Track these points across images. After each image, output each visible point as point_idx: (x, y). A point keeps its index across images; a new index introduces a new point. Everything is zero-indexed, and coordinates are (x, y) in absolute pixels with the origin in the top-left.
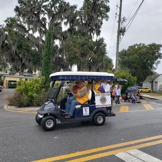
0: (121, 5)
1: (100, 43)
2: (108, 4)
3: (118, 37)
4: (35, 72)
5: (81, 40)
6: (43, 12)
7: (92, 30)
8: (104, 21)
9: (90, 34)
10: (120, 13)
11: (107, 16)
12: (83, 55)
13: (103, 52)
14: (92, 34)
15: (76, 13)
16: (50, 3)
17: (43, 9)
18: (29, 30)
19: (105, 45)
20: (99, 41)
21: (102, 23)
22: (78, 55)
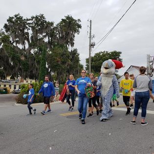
0: (91, 25)
1: (74, 53)
2: (80, 23)
3: (90, 49)
4: (17, 78)
5: (60, 51)
6: (27, 27)
7: (67, 43)
8: (76, 35)
9: (66, 45)
10: (90, 32)
11: (78, 31)
12: (64, 63)
13: (78, 60)
14: (68, 46)
15: (53, 29)
16: (34, 22)
17: (27, 26)
18: (13, 42)
19: (79, 55)
20: (74, 51)
21: (74, 36)
22: (59, 63)
